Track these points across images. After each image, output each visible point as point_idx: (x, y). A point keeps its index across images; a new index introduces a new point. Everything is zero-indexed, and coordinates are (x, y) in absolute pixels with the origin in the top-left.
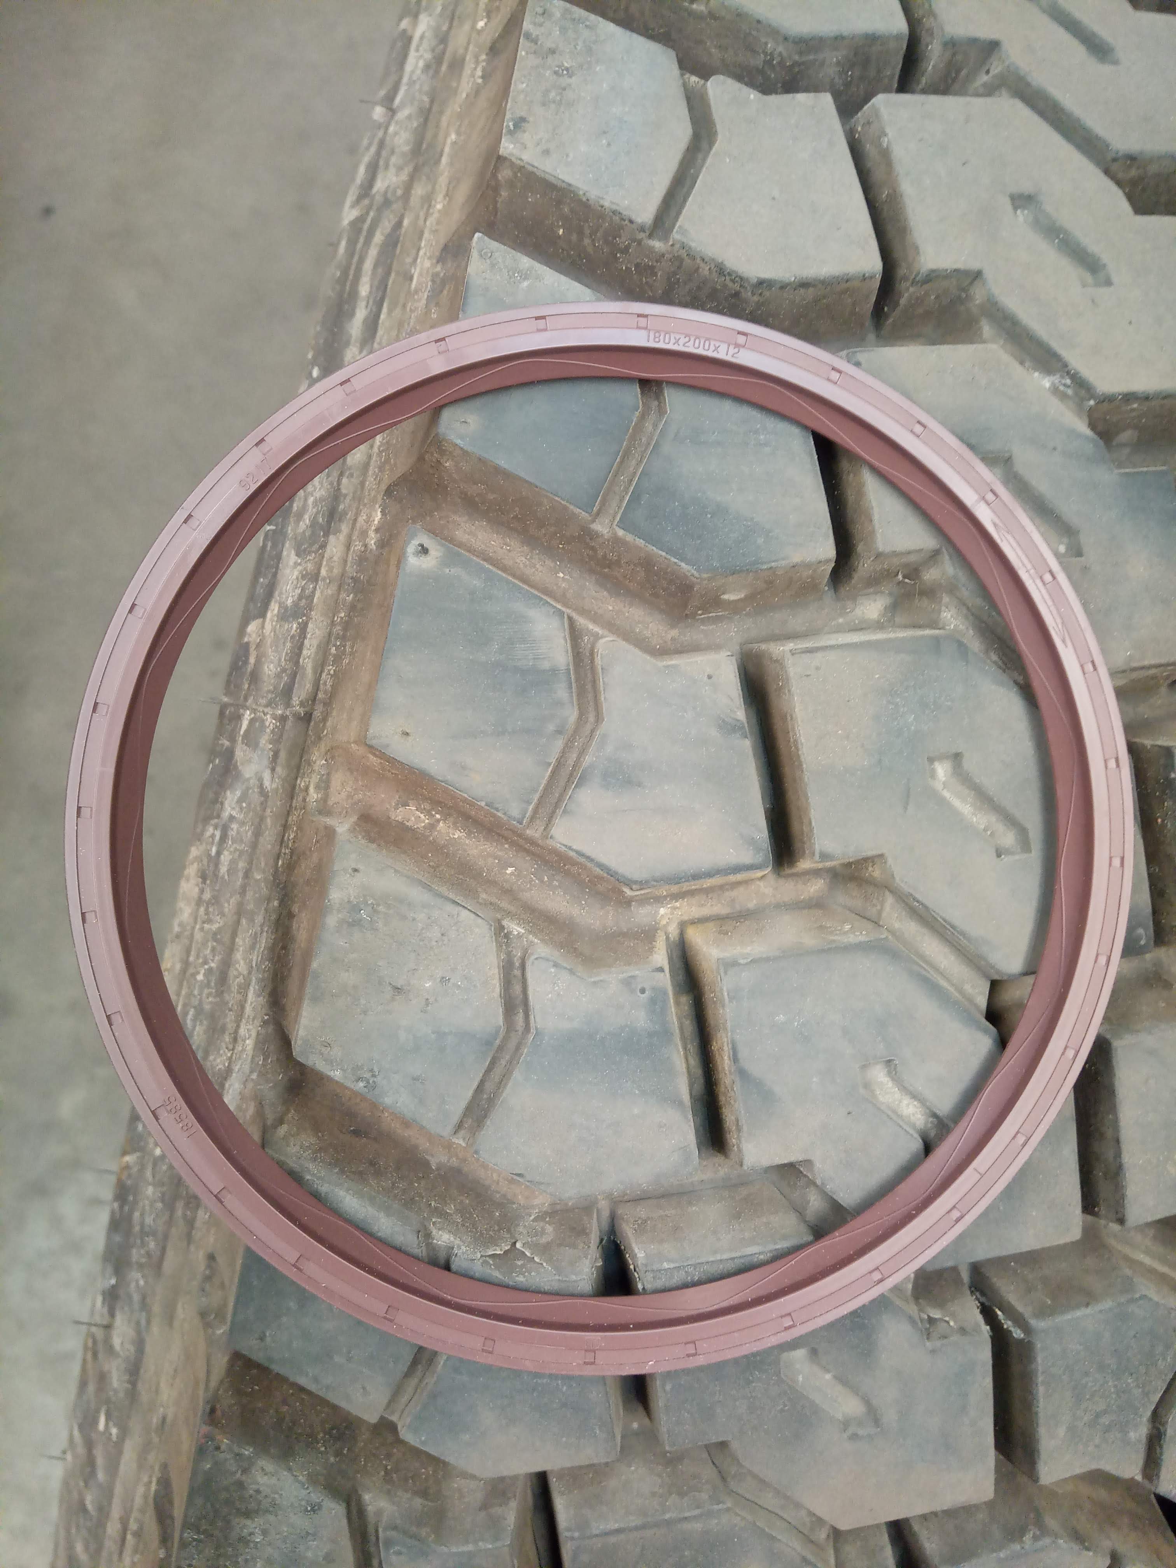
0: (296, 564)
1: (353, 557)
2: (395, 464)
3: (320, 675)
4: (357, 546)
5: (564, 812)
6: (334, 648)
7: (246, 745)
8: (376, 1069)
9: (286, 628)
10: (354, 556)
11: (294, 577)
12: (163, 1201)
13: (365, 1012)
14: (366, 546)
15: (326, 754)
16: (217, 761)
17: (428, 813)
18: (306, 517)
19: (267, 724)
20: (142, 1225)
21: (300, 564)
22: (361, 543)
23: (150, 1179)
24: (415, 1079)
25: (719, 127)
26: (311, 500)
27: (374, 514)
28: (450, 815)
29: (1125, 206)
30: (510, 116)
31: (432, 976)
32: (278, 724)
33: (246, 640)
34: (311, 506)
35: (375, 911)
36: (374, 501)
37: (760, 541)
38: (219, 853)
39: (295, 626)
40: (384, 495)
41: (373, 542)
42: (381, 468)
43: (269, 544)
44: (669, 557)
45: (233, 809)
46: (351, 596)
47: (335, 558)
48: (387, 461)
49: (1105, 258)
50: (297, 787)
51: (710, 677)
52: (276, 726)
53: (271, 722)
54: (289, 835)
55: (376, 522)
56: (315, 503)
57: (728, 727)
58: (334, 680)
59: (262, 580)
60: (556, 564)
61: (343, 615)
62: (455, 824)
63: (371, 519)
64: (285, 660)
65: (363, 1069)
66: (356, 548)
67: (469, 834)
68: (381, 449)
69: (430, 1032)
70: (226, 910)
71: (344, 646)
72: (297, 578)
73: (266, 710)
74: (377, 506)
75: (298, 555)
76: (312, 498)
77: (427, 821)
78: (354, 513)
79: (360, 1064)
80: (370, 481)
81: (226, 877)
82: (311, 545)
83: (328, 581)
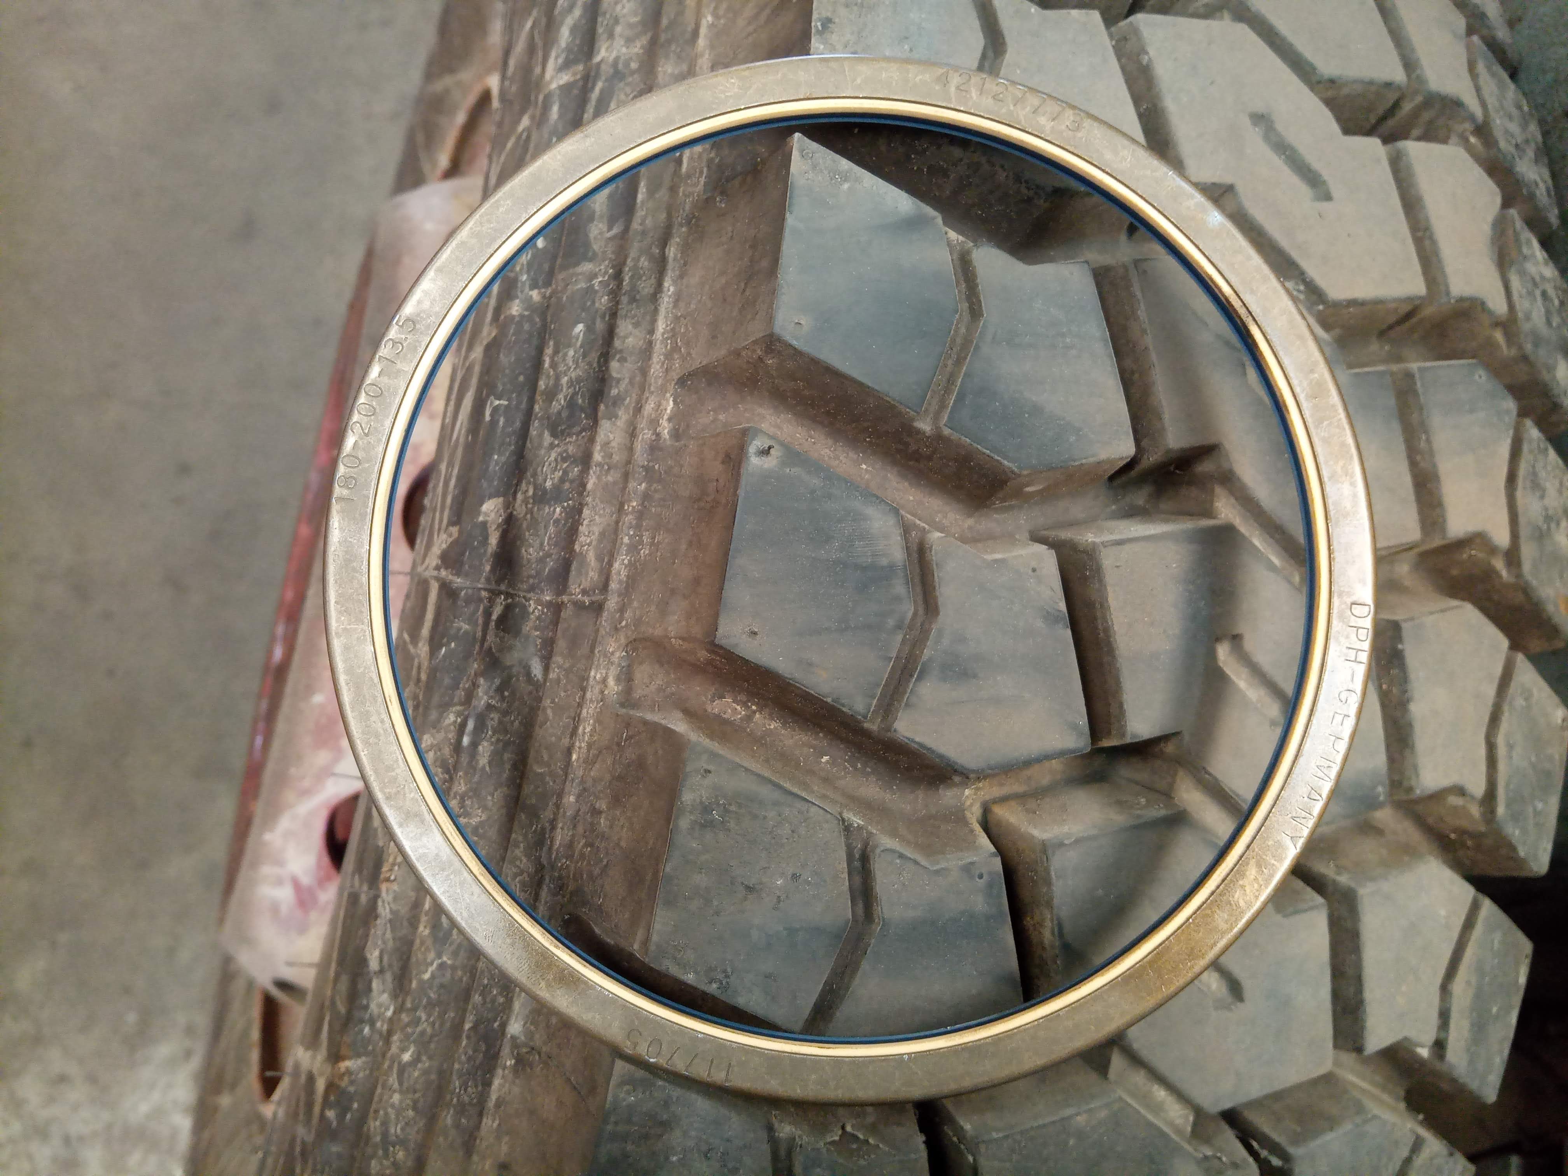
0: (552, 446)
1: (641, 445)
2: (689, 354)
3: (610, 564)
4: (645, 435)
5: (907, 705)
6: (627, 537)
7: (503, 630)
8: (729, 970)
9: (546, 511)
10: (644, 444)
11: (552, 458)
12: (415, 1108)
13: (717, 913)
14: (658, 435)
15: (627, 646)
16: (453, 645)
17: (744, 704)
18: (561, 396)
19: (531, 610)
20: (385, 1135)
21: (558, 445)
22: (651, 432)
23: (396, 1086)
24: (768, 976)
25: (1008, 39)
26: (565, 380)
27: (664, 403)
28: (766, 706)
29: (1335, 127)
30: (817, 16)
31: (783, 873)
32: (545, 610)
33: (481, 519)
34: (565, 386)
35: (726, 811)
36: (663, 390)
37: (1072, 439)
38: (474, 744)
39: (558, 510)
40: (676, 384)
41: (666, 431)
42: (668, 356)
43: (502, 421)
44: (992, 455)
45: (492, 697)
46: (644, 485)
47: (613, 444)
48: (675, 348)
49: (1326, 174)
50: (591, 679)
51: (1034, 570)
52: (543, 612)
53: (536, 608)
54: (584, 728)
55: (668, 411)
56: (571, 383)
57: (1050, 618)
58: (629, 570)
59: (496, 457)
60: (859, 455)
61: (635, 504)
62: (771, 715)
63: (661, 407)
64: (548, 544)
65: (716, 970)
66: (645, 437)
67: (784, 724)
68: (665, 336)
69: (782, 929)
70: (490, 804)
71: (641, 536)
72: (556, 460)
73: (529, 595)
74: (668, 395)
75: (554, 435)
76: (566, 378)
77: (743, 713)
78: (634, 400)
79: (713, 966)
80: (656, 368)
81: (487, 769)
82: (570, 427)
83: (606, 467)
